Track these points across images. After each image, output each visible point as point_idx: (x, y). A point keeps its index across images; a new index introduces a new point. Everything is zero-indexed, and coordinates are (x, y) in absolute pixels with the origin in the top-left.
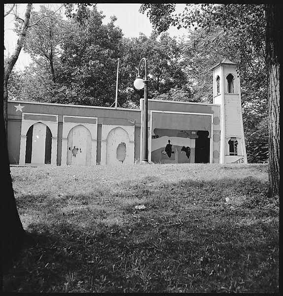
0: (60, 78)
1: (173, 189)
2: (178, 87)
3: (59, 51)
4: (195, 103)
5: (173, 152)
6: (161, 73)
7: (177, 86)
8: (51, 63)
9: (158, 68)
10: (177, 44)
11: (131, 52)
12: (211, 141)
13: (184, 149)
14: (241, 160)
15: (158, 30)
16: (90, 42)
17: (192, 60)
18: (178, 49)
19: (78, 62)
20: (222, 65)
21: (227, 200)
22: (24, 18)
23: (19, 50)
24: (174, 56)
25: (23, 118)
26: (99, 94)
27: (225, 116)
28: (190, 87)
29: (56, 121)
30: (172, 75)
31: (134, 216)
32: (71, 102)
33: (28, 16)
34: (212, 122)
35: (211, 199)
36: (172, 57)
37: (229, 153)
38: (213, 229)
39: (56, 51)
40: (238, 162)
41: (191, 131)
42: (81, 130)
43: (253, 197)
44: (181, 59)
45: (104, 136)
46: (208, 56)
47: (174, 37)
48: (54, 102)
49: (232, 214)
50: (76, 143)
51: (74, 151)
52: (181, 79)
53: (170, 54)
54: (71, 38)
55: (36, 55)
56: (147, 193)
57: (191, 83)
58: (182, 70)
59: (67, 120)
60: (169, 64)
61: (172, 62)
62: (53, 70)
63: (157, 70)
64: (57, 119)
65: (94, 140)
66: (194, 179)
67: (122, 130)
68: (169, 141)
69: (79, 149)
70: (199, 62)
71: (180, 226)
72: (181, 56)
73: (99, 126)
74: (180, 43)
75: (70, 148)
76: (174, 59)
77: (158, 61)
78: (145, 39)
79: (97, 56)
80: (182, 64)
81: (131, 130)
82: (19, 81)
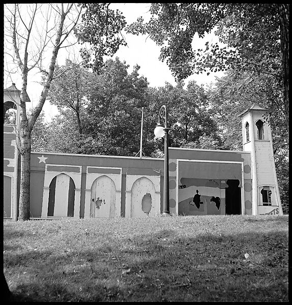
0: (87, 128)
1: (188, 244)
2: (207, 135)
3: (86, 102)
4: (227, 151)
5: (202, 203)
6: (189, 121)
7: (205, 134)
8: (78, 114)
9: (186, 117)
10: (205, 92)
11: (158, 101)
12: (242, 190)
13: (214, 199)
14: (276, 211)
15: (178, 77)
16: (116, 92)
17: (220, 107)
18: (206, 96)
19: (104, 113)
20: (251, 111)
21: (246, 257)
22: (48, 70)
23: (43, 102)
24: (202, 103)
25: (46, 170)
26: (126, 144)
27: (256, 164)
28: (220, 135)
29: (79, 172)
30: (200, 123)
31: (139, 276)
32: (97, 153)
33: (52, 68)
34: (243, 170)
35: (229, 256)
36: (200, 105)
37: (262, 203)
38: (225, 291)
39: (82, 102)
40: (273, 213)
41: (221, 180)
42: (105, 180)
43: (276, 253)
44: (210, 107)
45: (129, 187)
46: (237, 103)
47: (202, 85)
48: (80, 153)
49: (249, 273)
50: (99, 195)
51: (98, 202)
52: (210, 127)
53: (198, 102)
54: (97, 89)
55: (63, 106)
56: (160, 248)
57: (221, 131)
58: (211, 117)
59: (91, 171)
60: (197, 111)
61: (200, 110)
62: (79, 121)
63: (185, 118)
64: (81, 170)
65: (119, 191)
66: (213, 233)
67: (148, 180)
68: (197, 191)
69: (103, 200)
70: (228, 109)
71: (188, 288)
72: (209, 104)
73: (124, 176)
74: (207, 90)
75: (93, 200)
76: (202, 107)
77: (186, 109)
78: (171, 88)
79: (123, 106)
80: (211, 111)
81: (156, 180)
82: (46, 132)
